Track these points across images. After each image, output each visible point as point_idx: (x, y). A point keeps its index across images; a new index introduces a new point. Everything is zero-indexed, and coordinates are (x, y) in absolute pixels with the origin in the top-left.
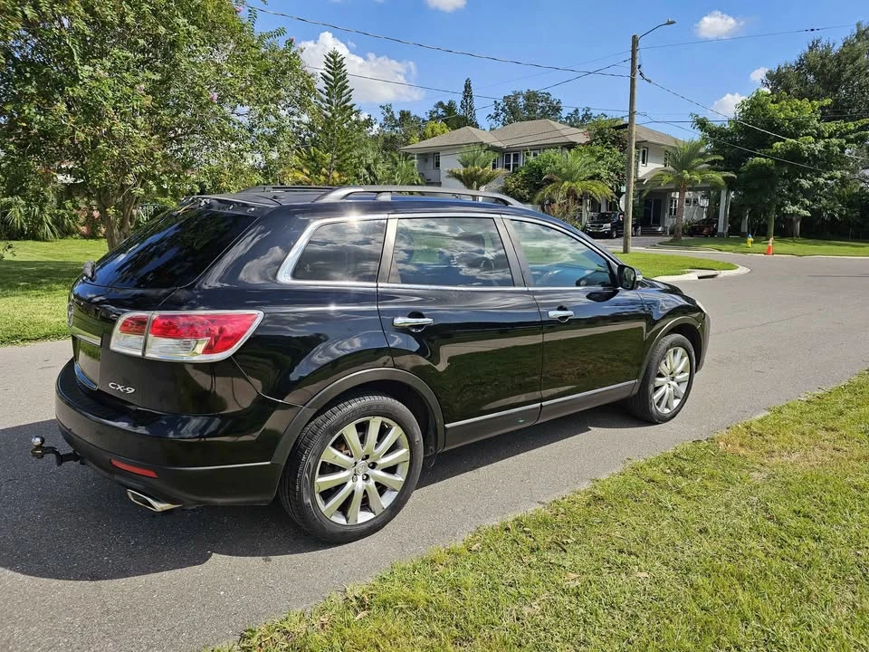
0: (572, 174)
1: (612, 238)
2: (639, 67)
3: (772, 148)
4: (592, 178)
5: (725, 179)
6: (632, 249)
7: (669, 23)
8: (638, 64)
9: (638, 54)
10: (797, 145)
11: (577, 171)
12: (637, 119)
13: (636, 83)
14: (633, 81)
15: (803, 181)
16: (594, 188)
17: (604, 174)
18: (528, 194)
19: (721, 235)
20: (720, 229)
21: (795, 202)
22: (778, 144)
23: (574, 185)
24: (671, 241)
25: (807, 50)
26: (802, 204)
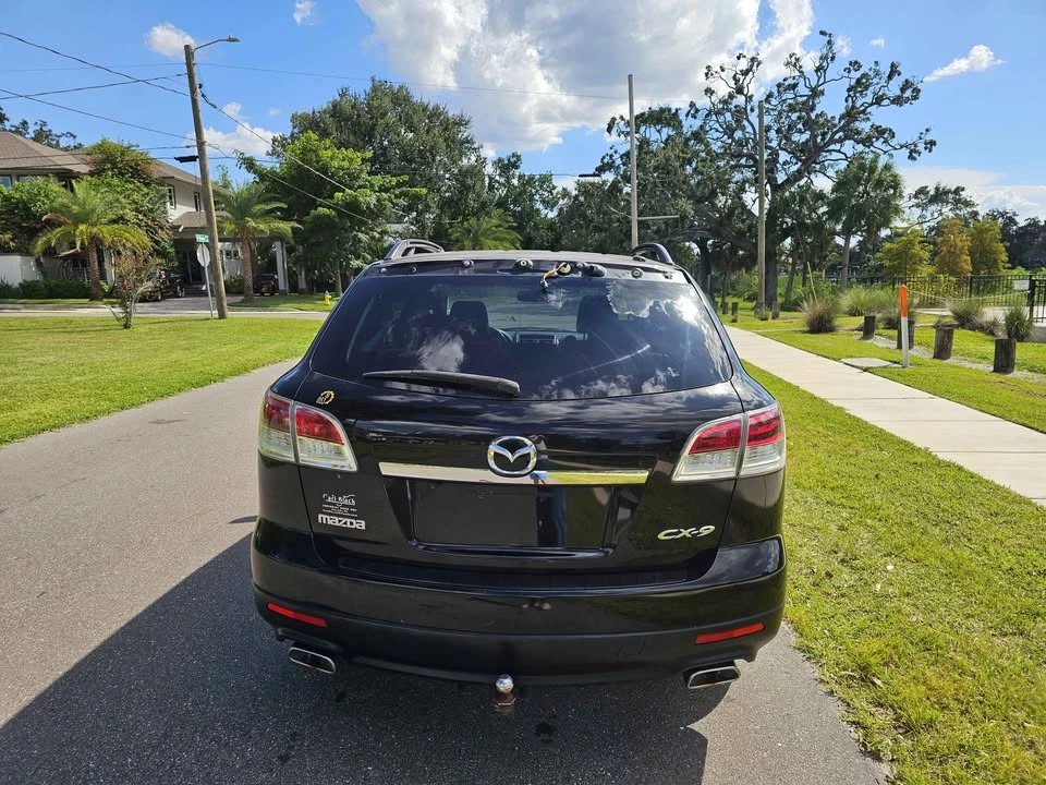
0: (88, 214)
1: (157, 300)
2: (201, 86)
3: (332, 197)
4: (114, 221)
5: (293, 228)
6: (229, 314)
7: (231, 40)
8: (197, 82)
9: (195, 69)
10: (356, 197)
11: (93, 211)
12: (208, 150)
13: (200, 107)
14: (194, 102)
15: (360, 235)
16: (127, 234)
17: (130, 215)
18: (12, 240)
19: (283, 293)
20: (282, 286)
21: (357, 258)
22: (338, 195)
23: (95, 230)
24: (242, 301)
25: (338, 98)
26: (364, 258)
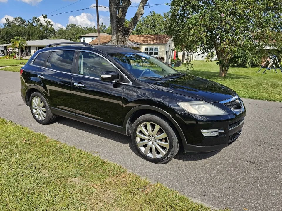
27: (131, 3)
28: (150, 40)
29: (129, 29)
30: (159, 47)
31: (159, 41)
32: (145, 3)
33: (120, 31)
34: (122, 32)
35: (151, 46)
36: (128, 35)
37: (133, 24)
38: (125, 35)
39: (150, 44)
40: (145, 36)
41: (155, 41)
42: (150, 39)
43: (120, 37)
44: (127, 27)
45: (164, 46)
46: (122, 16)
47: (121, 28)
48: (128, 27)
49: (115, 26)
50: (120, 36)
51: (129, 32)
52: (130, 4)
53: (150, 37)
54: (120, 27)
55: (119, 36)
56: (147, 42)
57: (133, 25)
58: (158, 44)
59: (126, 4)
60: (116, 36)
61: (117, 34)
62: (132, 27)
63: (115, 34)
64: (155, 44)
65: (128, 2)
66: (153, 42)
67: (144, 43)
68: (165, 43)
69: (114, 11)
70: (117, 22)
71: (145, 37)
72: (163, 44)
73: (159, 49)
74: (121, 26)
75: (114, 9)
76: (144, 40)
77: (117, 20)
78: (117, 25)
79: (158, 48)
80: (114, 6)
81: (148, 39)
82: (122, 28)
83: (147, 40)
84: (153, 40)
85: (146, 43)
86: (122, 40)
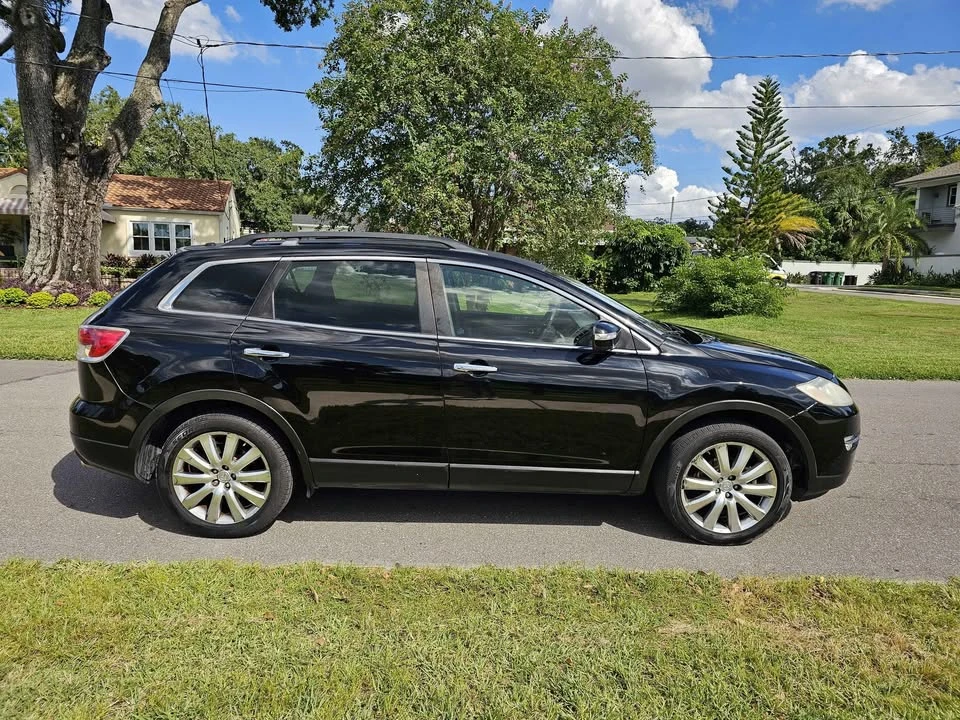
27: (109, 59)
28: (150, 197)
29: (104, 154)
30: (193, 223)
31: (188, 201)
32: (160, 65)
33: (71, 158)
34: (81, 165)
35: (160, 219)
36: (102, 174)
37: (120, 135)
38: (91, 176)
39: (156, 211)
40: (123, 177)
41: (177, 202)
42: (150, 192)
43: (71, 180)
44: (96, 147)
45: (215, 219)
46: (76, 102)
47: (73, 147)
48: (100, 144)
49: (45, 137)
50: (70, 178)
51: (107, 163)
52: (105, 62)
53: (150, 186)
54: (71, 141)
55: (66, 176)
56: (139, 200)
57: (122, 140)
58: (191, 210)
59: (91, 61)
60: (50, 175)
61: (56, 167)
62: (118, 145)
63: (48, 169)
64: (175, 210)
65: (98, 55)
66: (168, 206)
67: (129, 207)
68: (214, 210)
69: (39, 78)
70: (53, 121)
71: (125, 183)
72: (209, 213)
73: (196, 228)
74: (72, 138)
75: (39, 73)
76: (125, 193)
77: (54, 115)
78: (57, 135)
79: (192, 227)
80: (41, 59)
81: (143, 193)
82: (77, 145)
83: (137, 193)
84: (163, 198)
85: (137, 207)
86: (82, 195)
